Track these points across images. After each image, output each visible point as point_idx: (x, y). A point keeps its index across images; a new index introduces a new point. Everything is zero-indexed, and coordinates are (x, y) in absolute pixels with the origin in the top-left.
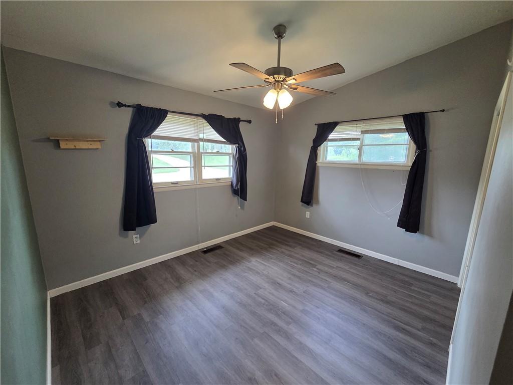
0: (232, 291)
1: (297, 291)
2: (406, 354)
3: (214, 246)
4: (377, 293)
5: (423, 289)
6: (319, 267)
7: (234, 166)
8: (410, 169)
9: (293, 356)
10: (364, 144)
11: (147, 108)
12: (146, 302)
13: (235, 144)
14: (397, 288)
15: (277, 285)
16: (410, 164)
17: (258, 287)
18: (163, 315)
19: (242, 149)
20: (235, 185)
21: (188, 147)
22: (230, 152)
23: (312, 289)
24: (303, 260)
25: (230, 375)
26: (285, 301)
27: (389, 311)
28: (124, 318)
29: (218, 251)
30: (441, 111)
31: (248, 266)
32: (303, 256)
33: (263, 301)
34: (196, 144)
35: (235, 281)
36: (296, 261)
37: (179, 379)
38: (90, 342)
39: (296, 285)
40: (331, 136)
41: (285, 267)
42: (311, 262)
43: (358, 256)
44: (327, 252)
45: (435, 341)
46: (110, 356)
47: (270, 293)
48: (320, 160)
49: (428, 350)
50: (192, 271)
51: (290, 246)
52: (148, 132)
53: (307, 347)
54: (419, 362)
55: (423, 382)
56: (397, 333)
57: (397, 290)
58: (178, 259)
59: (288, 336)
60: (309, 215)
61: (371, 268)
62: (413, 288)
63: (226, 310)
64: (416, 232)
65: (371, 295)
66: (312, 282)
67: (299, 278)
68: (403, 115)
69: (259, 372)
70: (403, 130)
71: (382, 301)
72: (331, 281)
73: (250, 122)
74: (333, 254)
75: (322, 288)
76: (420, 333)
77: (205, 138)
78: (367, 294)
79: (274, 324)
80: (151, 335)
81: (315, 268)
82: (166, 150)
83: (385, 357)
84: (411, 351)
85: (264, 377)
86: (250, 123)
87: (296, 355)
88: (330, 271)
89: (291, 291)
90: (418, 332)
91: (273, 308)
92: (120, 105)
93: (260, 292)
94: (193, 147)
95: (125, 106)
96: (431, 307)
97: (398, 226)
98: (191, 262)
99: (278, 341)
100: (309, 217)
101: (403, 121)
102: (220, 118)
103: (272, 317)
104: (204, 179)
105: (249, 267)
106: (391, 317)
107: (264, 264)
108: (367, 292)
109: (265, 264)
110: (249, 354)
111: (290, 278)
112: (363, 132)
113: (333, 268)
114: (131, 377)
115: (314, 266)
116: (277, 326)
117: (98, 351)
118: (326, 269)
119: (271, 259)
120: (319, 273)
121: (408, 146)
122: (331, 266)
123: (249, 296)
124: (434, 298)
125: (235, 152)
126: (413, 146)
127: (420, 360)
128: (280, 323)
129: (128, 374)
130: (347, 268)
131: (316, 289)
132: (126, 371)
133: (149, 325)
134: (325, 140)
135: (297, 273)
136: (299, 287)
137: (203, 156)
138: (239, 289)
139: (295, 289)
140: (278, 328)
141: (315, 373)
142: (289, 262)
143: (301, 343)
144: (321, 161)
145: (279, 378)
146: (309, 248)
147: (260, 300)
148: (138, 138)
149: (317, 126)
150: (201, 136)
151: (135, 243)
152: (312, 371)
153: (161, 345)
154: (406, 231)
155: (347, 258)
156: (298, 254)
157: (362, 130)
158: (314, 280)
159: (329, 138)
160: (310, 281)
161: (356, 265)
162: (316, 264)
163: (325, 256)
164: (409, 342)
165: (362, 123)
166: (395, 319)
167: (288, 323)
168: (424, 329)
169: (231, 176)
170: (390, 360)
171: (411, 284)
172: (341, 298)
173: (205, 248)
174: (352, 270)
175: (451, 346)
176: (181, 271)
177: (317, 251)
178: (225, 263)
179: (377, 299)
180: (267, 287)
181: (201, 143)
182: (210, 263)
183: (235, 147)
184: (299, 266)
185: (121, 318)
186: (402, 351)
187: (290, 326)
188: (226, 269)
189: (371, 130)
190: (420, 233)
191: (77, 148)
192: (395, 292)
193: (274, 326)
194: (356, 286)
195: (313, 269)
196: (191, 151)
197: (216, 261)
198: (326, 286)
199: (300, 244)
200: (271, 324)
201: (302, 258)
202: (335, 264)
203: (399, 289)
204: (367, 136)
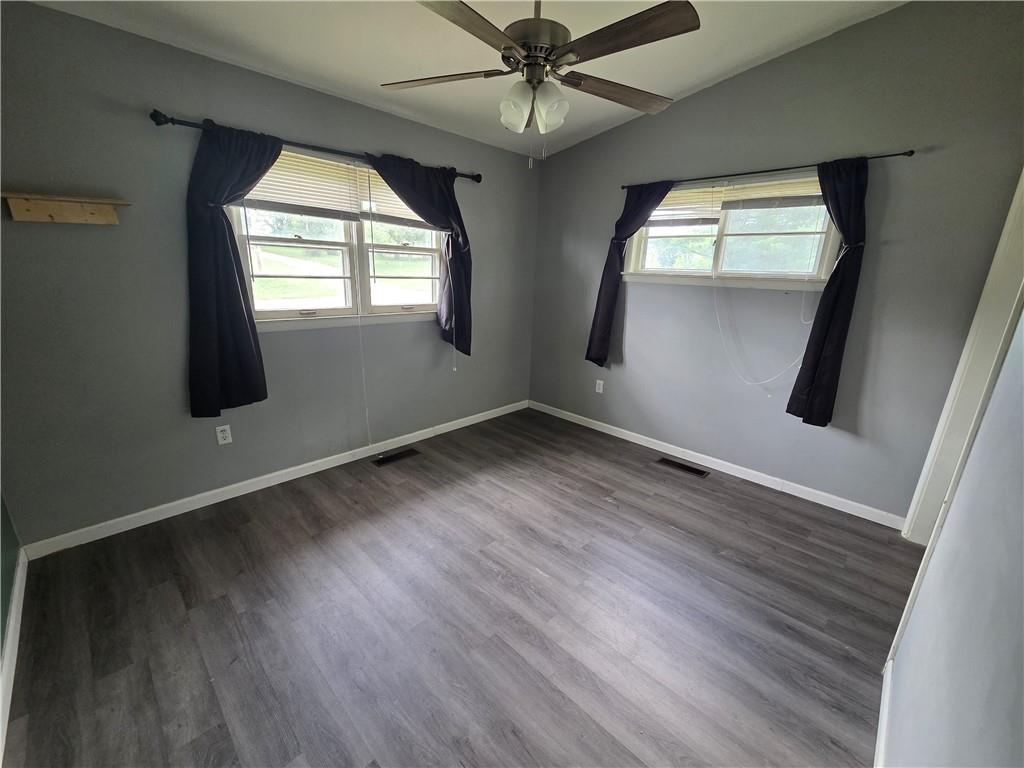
0: (431, 547)
1: (570, 547)
2: (795, 682)
3: (403, 450)
4: (738, 551)
5: (830, 542)
6: (619, 494)
7: (443, 279)
8: (822, 289)
9: (554, 689)
10: (726, 232)
11: (230, 131)
12: (241, 571)
13: (443, 228)
14: (778, 541)
15: (527, 532)
16: (825, 276)
17: (488, 538)
18: (277, 599)
19: (460, 239)
20: (444, 320)
21: (336, 230)
22: (434, 247)
23: (602, 542)
24: (585, 480)
25: (414, 733)
26: (545, 568)
27: (761, 588)
28: (188, 606)
29: (408, 461)
30: (905, 154)
31: (470, 492)
32: (586, 472)
33: (496, 568)
34: (354, 224)
35: (439, 525)
36: (571, 482)
37: (298, 744)
38: (105, 660)
39: (568, 533)
40: (657, 214)
41: (548, 494)
42: (601, 483)
43: (699, 472)
44: (637, 464)
45: (854, 652)
46: (148, 693)
47: (512, 551)
48: (631, 268)
49: (839, 673)
50: (349, 502)
51: (560, 451)
52: (237, 191)
53: (585, 668)
54: (821, 700)
55: (830, 744)
56: (778, 636)
57: (777, 543)
58: (321, 476)
59: (544, 645)
60: (601, 387)
61: (725, 496)
62: (811, 539)
63: (415, 587)
64: (824, 425)
65: (723, 553)
66: (602, 526)
67: (576, 517)
68: (818, 165)
69: (477, 726)
70: (815, 201)
71: (747, 566)
72: (640, 524)
73: (477, 178)
74: (647, 467)
75: (624, 539)
76: (824, 637)
77: (374, 210)
78: (716, 552)
79: (515, 617)
80: (246, 643)
81: (610, 496)
82: (283, 236)
83: (751, 689)
84: (805, 675)
85: (488, 737)
86: (479, 182)
87: (560, 686)
88: (641, 503)
89: (558, 546)
90: (820, 633)
91: (515, 582)
92: (158, 118)
93: (494, 548)
94: (348, 233)
95: (173, 121)
96: (848, 579)
97: (787, 411)
98: (348, 483)
99: (523, 653)
100: (601, 391)
101: (817, 178)
102: (410, 164)
103: (514, 603)
104: (375, 306)
105: (471, 495)
106: (763, 602)
107: (504, 489)
108: (715, 547)
109: (507, 488)
110: (458, 686)
111: (555, 519)
112: (728, 205)
113: (649, 496)
114: (189, 741)
115: (608, 493)
116: (524, 622)
117: (123, 682)
118: (632, 498)
119: (520, 477)
120: (618, 507)
121: (824, 236)
122: (643, 494)
123: (466, 556)
124: (853, 560)
125: (444, 247)
126: (836, 236)
127: (824, 696)
128: (531, 616)
129: (185, 733)
130: (676, 497)
131: (611, 541)
132: (180, 726)
133: (245, 621)
134: (642, 225)
135: (572, 508)
136: (576, 538)
137: (370, 254)
138: (447, 542)
139: (565, 542)
140: (526, 626)
141: (598, 725)
142: (557, 485)
143: (572, 660)
144: (631, 270)
145: (519, 739)
146: (600, 456)
147: (490, 563)
148: (212, 205)
149: (626, 190)
150: (366, 206)
151: (220, 443)
152: (594, 721)
153: (266, 666)
154: (804, 421)
155: (677, 477)
156: (576, 467)
157: (727, 199)
158: (607, 523)
159: (651, 218)
160: (597, 524)
161: (694, 490)
162: (613, 488)
163: (632, 472)
164: (801, 655)
165: (726, 183)
166: (772, 606)
167: (548, 616)
168: (831, 627)
169: (436, 302)
170: (761, 695)
171: (805, 532)
172: (660, 560)
173: (379, 454)
174: (684, 502)
175: (889, 665)
176: (326, 503)
177: (617, 462)
178: (420, 487)
179: (736, 563)
180: (506, 537)
181: (367, 224)
182: (388, 485)
183: (444, 235)
184: (577, 493)
185: (183, 606)
186: (785, 676)
187: (552, 623)
188: (423, 500)
189: (744, 201)
190: (833, 426)
191: (57, 220)
192: (774, 548)
193: (517, 622)
194: (692, 535)
195: (607, 499)
196: (343, 240)
197: (403, 481)
198: (632, 534)
199: (580, 447)
200: (510, 618)
201: (584, 476)
202: (652, 488)
203: (782, 543)
204: (733, 213)
